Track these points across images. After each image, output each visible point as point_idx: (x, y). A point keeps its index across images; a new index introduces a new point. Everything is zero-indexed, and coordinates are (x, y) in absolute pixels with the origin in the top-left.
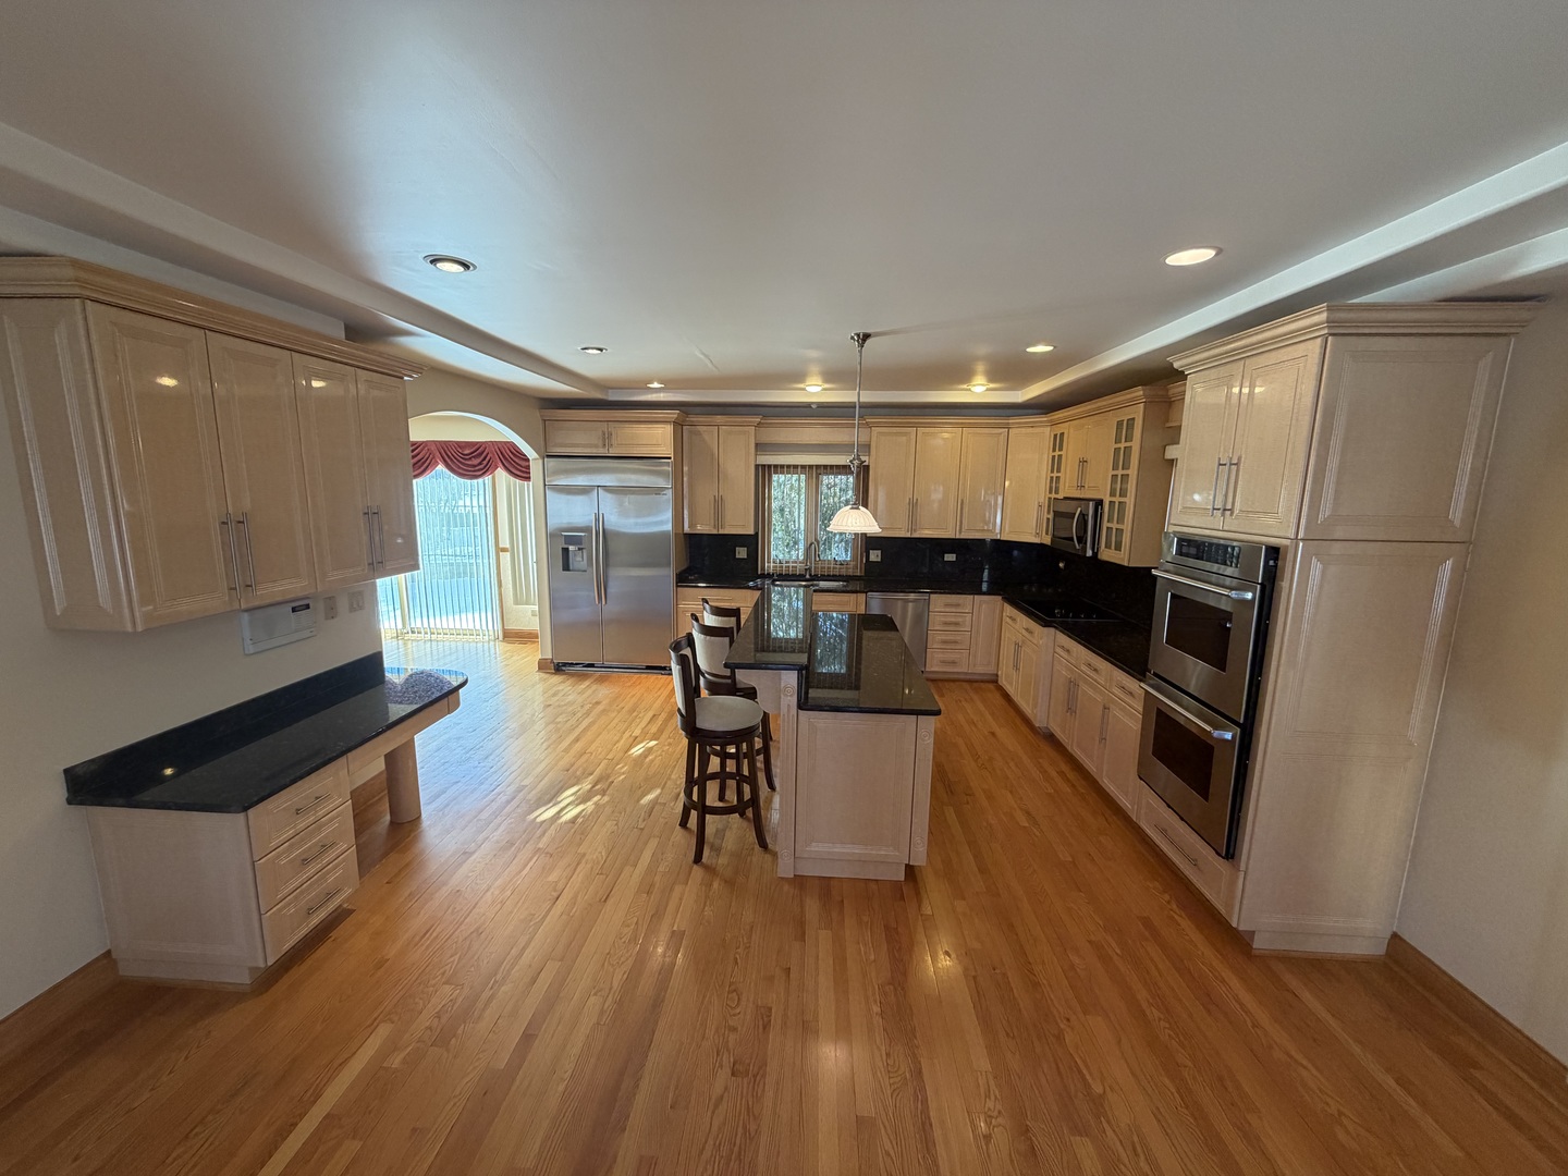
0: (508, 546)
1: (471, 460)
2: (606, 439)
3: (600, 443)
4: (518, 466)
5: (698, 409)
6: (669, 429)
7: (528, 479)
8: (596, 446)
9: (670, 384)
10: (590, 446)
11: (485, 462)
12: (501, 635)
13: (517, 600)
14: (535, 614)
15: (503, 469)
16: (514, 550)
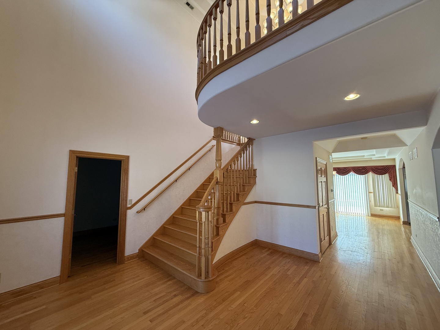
0: (372, 191)
11: (366, 171)
12: (370, 215)
13: (376, 206)
14: (382, 210)
15: (372, 172)
16: (374, 193)
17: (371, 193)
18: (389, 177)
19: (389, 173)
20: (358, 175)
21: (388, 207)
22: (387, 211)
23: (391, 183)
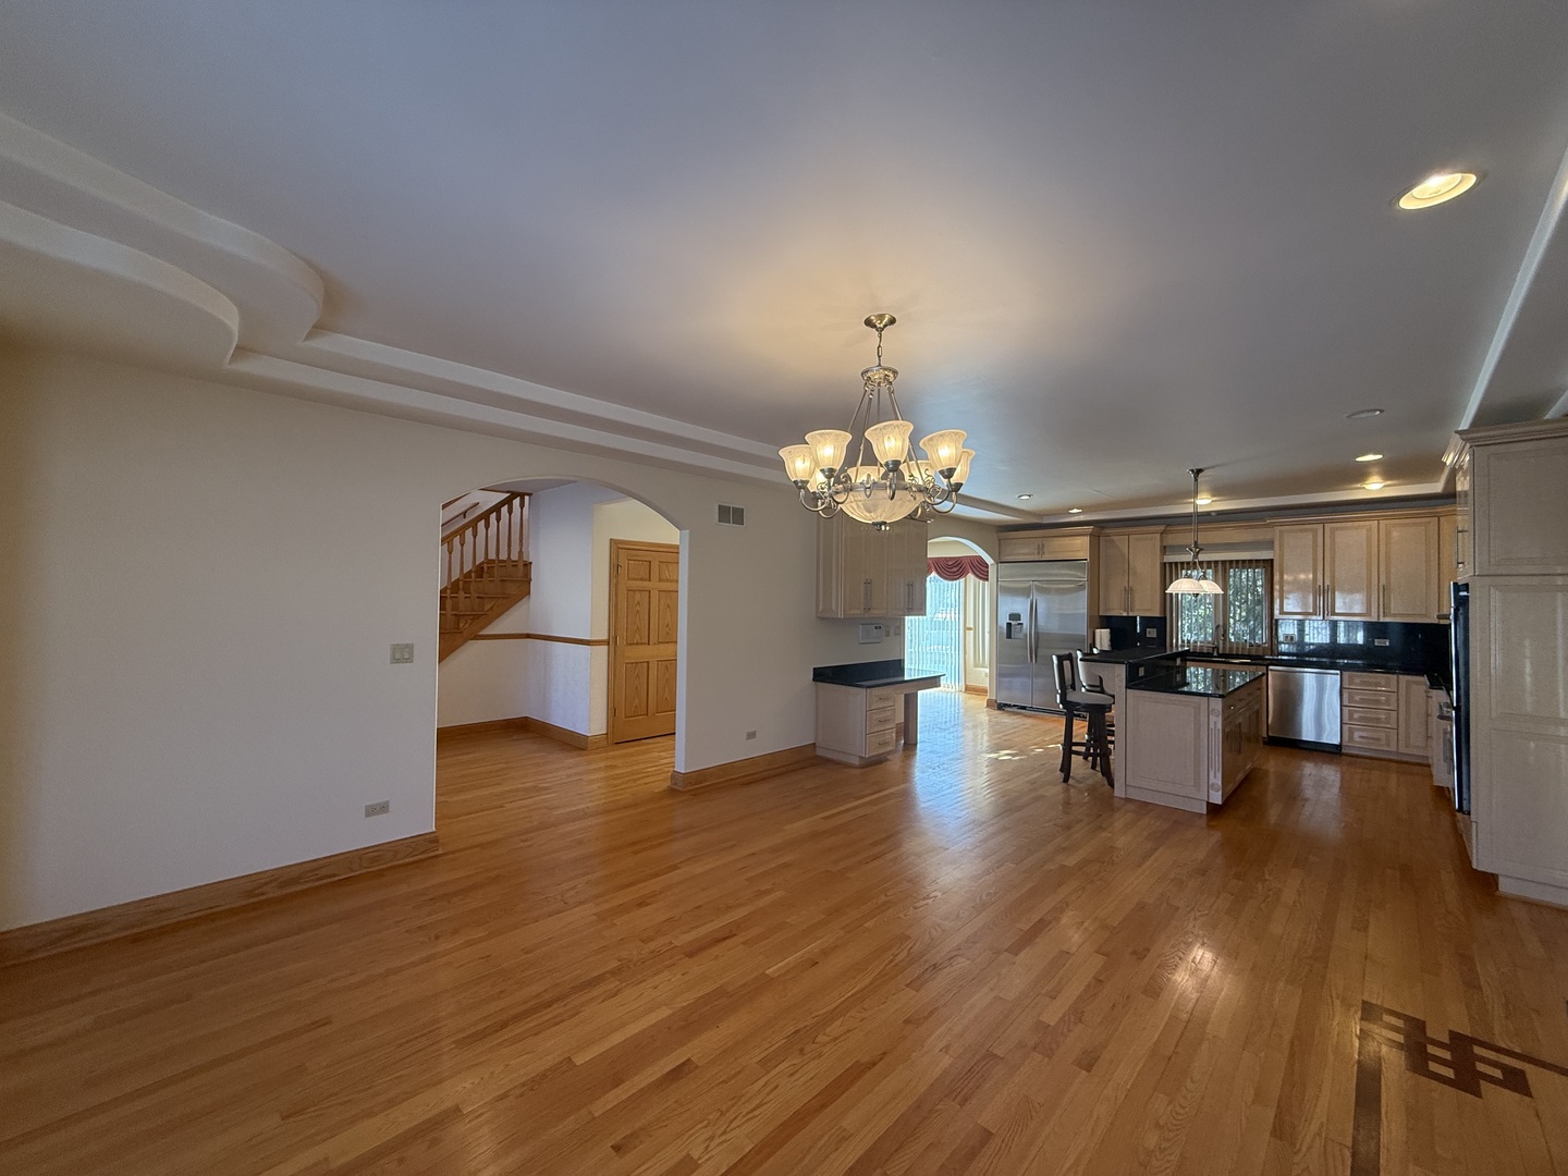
0: (972, 626)
1: (952, 569)
2: (1041, 549)
3: (1036, 552)
4: (980, 570)
5: (1110, 524)
6: (1087, 539)
7: (987, 580)
8: (1034, 554)
9: (1086, 509)
10: (1029, 554)
11: (961, 570)
12: (963, 688)
13: (975, 664)
15: (972, 574)
16: (975, 629)
17: (970, 629)
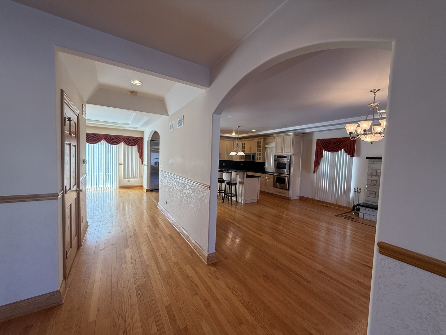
1: (114, 140)
4: (129, 142)
12: (118, 187)
13: (124, 178)
14: (129, 181)
15: (123, 143)
16: (124, 164)
17: (121, 164)
18: (138, 148)
19: (138, 145)
20: (109, 145)
21: (134, 178)
22: (133, 181)
23: (138, 155)
